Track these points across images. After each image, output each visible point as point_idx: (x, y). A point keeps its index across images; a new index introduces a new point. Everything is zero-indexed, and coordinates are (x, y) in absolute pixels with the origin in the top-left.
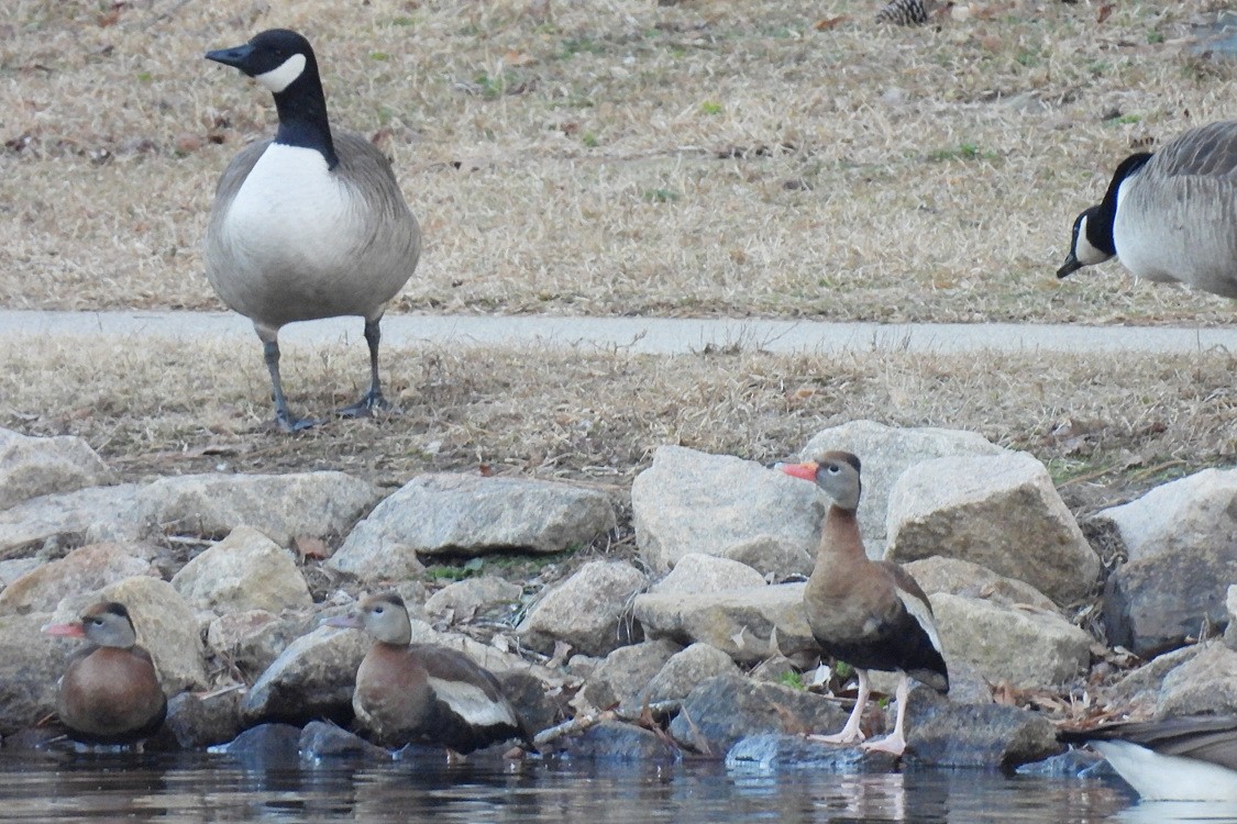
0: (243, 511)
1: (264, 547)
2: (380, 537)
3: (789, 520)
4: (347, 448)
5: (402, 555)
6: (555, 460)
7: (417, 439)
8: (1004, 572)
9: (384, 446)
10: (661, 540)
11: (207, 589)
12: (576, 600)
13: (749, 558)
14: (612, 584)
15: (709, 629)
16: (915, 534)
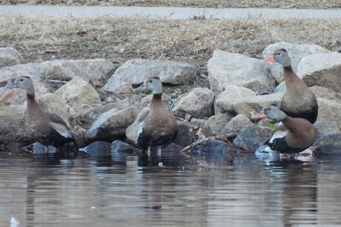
0: (74, 72)
1: (85, 84)
2: (120, 80)
3: (259, 74)
4: (92, 51)
5: (128, 86)
6: (165, 54)
7: (116, 48)
8: (337, 91)
9: (105, 50)
10: (218, 81)
11: (66, 97)
12: (192, 100)
13: (250, 86)
14: (204, 95)
15: (242, 110)
16: (308, 79)
